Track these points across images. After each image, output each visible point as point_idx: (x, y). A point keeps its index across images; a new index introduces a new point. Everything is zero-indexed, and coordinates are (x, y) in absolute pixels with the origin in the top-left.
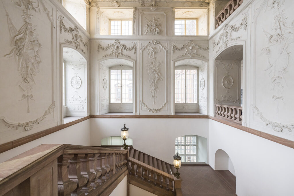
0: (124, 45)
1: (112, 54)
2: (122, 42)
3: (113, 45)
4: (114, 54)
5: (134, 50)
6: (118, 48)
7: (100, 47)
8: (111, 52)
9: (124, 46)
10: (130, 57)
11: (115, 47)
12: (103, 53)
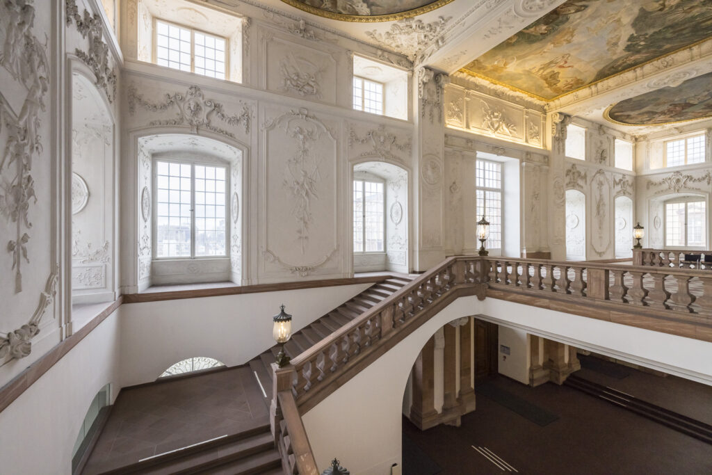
0: (688, 177)
1: (670, 189)
2: (685, 174)
3: (670, 179)
4: (672, 189)
5: (706, 180)
6: (678, 181)
7: (650, 184)
8: (668, 187)
9: (690, 178)
10: (699, 189)
11: (675, 180)
12: (653, 190)
